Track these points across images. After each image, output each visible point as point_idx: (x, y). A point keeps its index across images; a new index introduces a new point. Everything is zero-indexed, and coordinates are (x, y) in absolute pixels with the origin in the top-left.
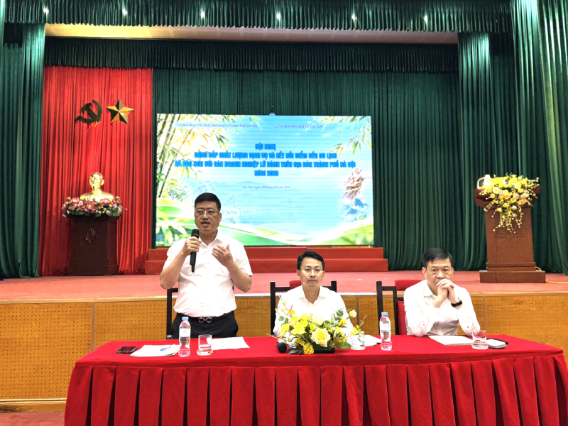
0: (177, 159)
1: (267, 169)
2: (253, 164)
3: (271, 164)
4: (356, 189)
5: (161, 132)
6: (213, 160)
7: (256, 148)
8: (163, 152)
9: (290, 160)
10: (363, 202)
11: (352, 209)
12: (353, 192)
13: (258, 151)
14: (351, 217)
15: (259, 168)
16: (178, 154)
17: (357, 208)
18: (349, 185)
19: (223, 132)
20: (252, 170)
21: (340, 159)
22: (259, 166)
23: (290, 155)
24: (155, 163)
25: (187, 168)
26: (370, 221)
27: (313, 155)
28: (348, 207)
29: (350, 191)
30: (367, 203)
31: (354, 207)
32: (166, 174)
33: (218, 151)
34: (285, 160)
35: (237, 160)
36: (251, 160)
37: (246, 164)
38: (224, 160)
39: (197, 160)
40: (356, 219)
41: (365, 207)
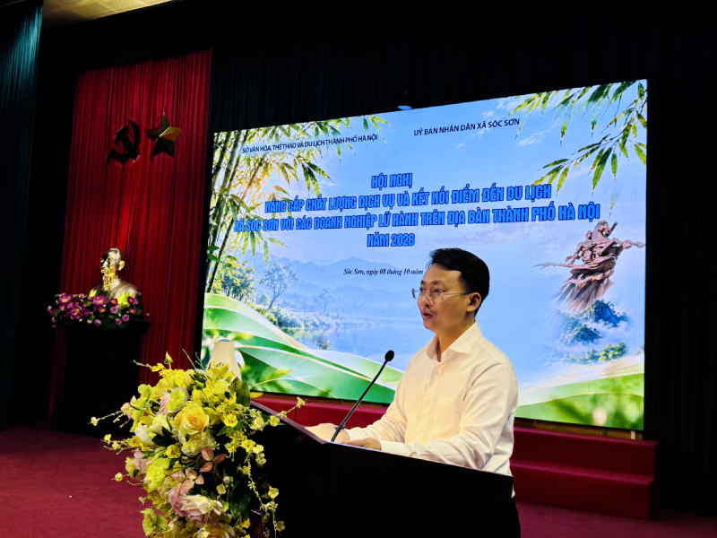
0: (239, 216)
1: (391, 230)
2: (366, 221)
3: (401, 220)
4: (599, 277)
6: (296, 215)
8: (218, 204)
10: (618, 310)
11: (586, 330)
12: (590, 283)
13: (376, 191)
14: (582, 349)
15: (376, 229)
16: (241, 208)
17: (600, 326)
18: (579, 264)
19: (315, 156)
20: (362, 233)
22: (376, 224)
23: (441, 197)
25: (252, 234)
26: (635, 363)
27: (493, 193)
28: (576, 323)
29: (580, 282)
30: (628, 314)
31: (591, 325)
32: (220, 247)
34: (429, 208)
35: (336, 213)
36: (362, 212)
37: (353, 222)
38: (313, 214)
39: (269, 216)
40: (594, 357)
41: (622, 324)
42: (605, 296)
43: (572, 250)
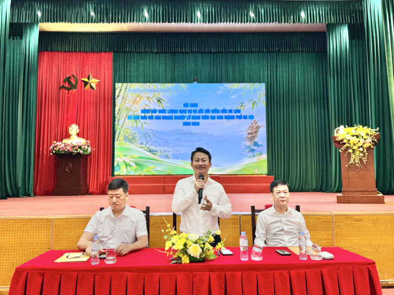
0: (129, 114)
1: (191, 121)
2: (182, 118)
3: (194, 118)
4: (255, 135)
5: (118, 96)
6: (154, 115)
7: (184, 106)
8: (119, 110)
9: (208, 114)
10: (260, 143)
11: (252, 149)
12: (252, 136)
13: (185, 108)
14: (250, 154)
15: (186, 120)
16: (130, 111)
17: (255, 148)
18: (249, 131)
19: (161, 95)
20: (181, 121)
21: (243, 113)
22: (186, 118)
23: (208, 111)
24: (114, 117)
25: (136, 120)
26: (264, 157)
27: (224, 111)
28: (249, 147)
29: (249, 136)
30: (263, 144)
31: (253, 147)
32: (121, 125)
33: (157, 108)
34: (204, 114)
35: (171, 114)
36: (181, 114)
37: (177, 118)
38: (161, 115)
39: (143, 115)
40: (254, 156)
41: (261, 147)
42: (256, 140)
43: (247, 127)
